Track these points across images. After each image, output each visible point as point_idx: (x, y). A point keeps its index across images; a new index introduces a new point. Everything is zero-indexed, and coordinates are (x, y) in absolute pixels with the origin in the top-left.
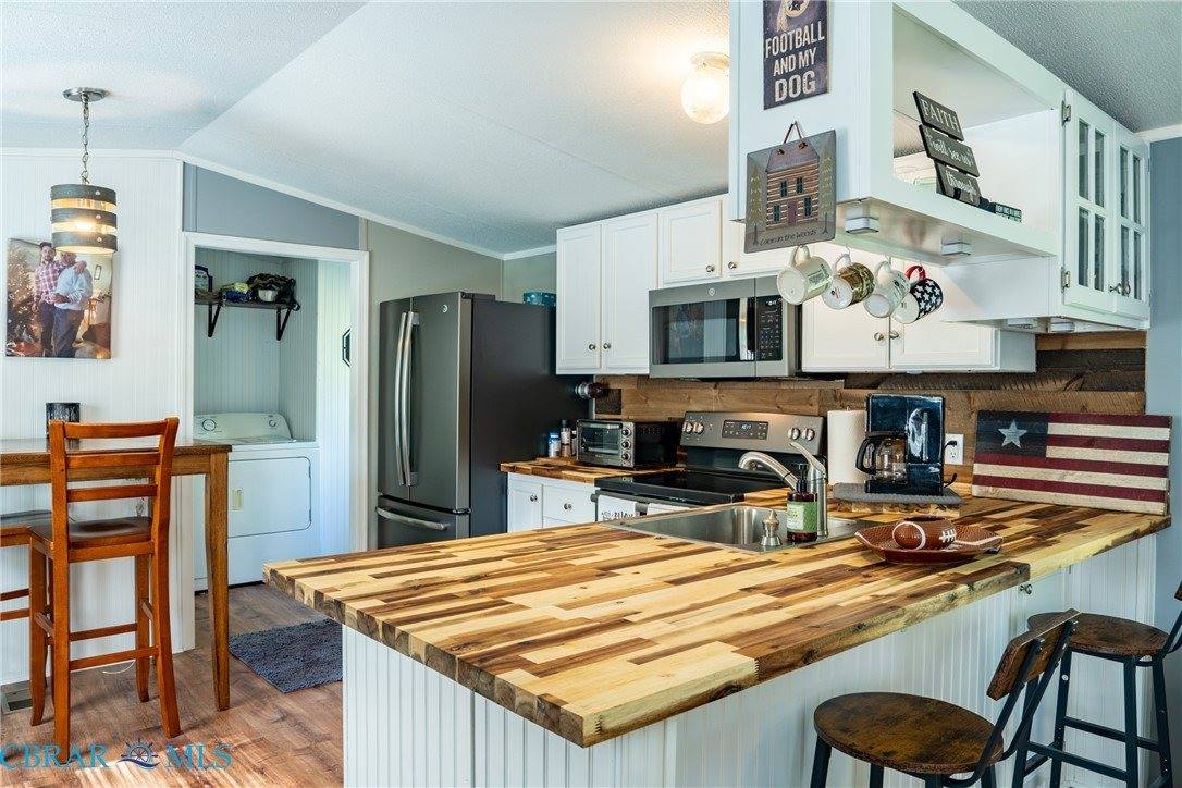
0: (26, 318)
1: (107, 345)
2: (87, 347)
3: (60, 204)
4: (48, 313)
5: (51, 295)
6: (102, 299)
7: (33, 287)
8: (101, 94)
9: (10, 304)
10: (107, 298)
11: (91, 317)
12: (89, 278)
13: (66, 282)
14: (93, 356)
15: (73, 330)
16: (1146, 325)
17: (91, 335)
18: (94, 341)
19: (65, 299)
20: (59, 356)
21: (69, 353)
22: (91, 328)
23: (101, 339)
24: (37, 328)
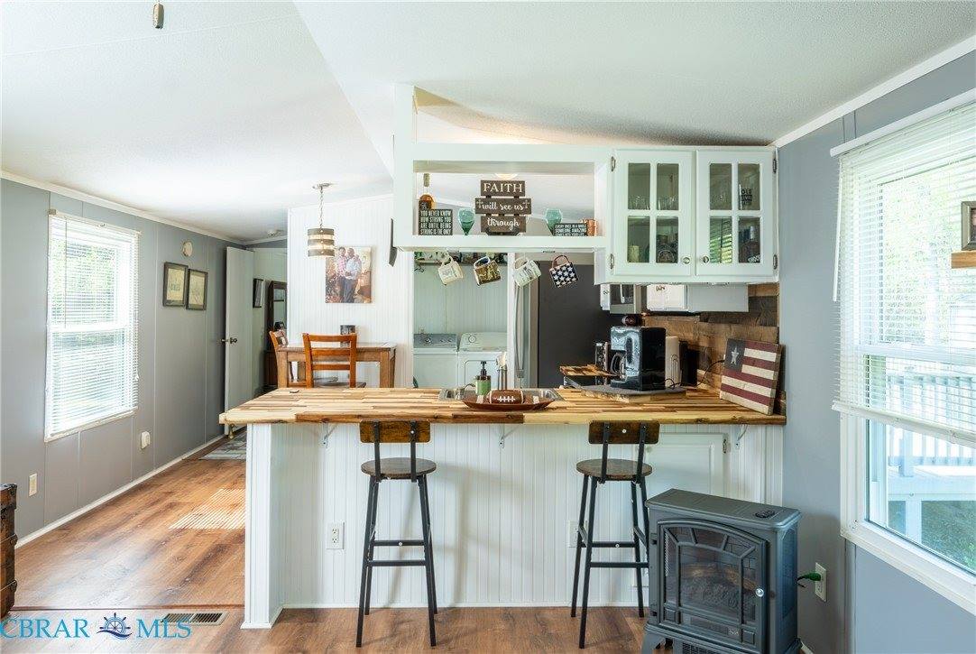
0: (333, 283)
1: (369, 296)
2: (359, 297)
3: (313, 237)
4: (343, 281)
5: (344, 273)
6: (366, 273)
7: (336, 269)
8: (327, 185)
9: (327, 277)
10: (370, 272)
11: (362, 282)
12: (360, 263)
13: (350, 266)
14: (362, 302)
15: (353, 289)
16: (776, 279)
17: (361, 292)
18: (362, 294)
19: (349, 274)
20: (347, 302)
21: (351, 300)
22: (361, 288)
23: (367, 293)
24: (338, 289)
